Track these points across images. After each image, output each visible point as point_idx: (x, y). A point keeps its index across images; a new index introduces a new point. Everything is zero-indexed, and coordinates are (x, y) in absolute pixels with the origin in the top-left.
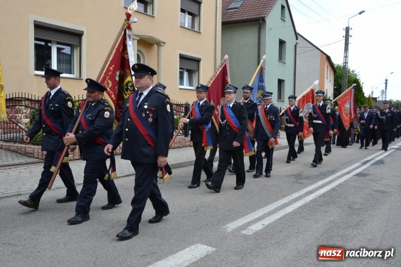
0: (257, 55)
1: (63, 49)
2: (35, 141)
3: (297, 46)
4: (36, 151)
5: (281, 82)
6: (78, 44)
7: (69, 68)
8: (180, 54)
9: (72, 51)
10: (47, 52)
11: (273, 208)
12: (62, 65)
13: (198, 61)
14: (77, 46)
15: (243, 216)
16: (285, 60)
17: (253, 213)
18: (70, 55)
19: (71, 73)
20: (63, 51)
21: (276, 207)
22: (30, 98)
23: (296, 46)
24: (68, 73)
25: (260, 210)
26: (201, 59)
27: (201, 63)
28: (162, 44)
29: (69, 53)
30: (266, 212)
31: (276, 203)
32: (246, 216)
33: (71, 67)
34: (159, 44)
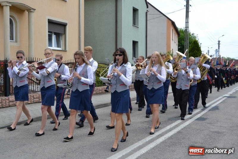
0: (115, 21)
5: (135, 43)
8: (48, 19)
13: (64, 25)
16: (138, 25)
23: (147, 13)
26: (67, 23)
27: (67, 27)
28: (32, 10)
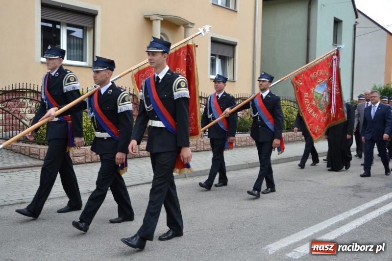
0: (306, 38)
1: (74, 32)
2: (41, 140)
3: (357, 26)
4: (42, 151)
6: (92, 26)
7: (81, 54)
8: (212, 38)
9: (84, 34)
10: (55, 35)
11: (326, 227)
12: (72, 51)
13: (233, 45)
14: (90, 29)
15: (288, 235)
17: (300, 232)
18: (82, 39)
19: (82, 61)
20: (73, 34)
21: (329, 225)
22: (36, 89)
23: (355, 26)
24: (79, 61)
25: (310, 228)
26: (237, 43)
27: (237, 48)
28: (190, 25)
29: (81, 36)
30: (316, 231)
31: (329, 220)
32: (292, 236)
33: (82, 53)
34: (187, 25)
